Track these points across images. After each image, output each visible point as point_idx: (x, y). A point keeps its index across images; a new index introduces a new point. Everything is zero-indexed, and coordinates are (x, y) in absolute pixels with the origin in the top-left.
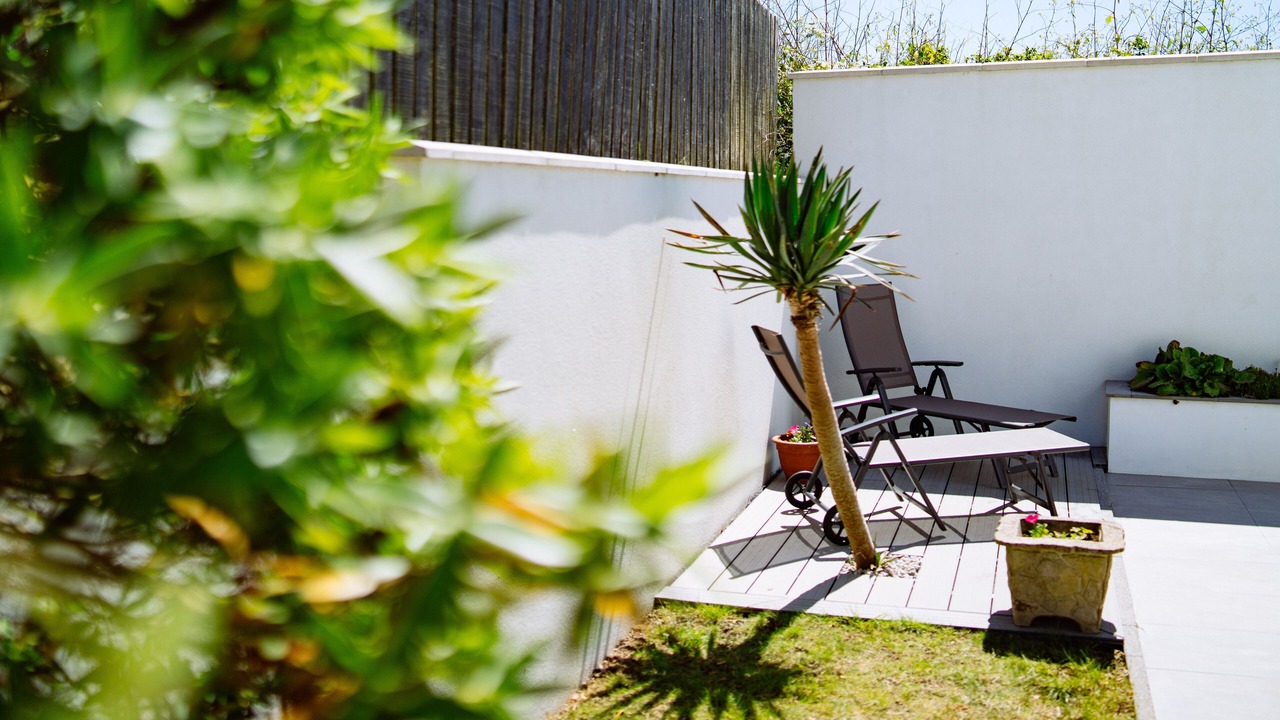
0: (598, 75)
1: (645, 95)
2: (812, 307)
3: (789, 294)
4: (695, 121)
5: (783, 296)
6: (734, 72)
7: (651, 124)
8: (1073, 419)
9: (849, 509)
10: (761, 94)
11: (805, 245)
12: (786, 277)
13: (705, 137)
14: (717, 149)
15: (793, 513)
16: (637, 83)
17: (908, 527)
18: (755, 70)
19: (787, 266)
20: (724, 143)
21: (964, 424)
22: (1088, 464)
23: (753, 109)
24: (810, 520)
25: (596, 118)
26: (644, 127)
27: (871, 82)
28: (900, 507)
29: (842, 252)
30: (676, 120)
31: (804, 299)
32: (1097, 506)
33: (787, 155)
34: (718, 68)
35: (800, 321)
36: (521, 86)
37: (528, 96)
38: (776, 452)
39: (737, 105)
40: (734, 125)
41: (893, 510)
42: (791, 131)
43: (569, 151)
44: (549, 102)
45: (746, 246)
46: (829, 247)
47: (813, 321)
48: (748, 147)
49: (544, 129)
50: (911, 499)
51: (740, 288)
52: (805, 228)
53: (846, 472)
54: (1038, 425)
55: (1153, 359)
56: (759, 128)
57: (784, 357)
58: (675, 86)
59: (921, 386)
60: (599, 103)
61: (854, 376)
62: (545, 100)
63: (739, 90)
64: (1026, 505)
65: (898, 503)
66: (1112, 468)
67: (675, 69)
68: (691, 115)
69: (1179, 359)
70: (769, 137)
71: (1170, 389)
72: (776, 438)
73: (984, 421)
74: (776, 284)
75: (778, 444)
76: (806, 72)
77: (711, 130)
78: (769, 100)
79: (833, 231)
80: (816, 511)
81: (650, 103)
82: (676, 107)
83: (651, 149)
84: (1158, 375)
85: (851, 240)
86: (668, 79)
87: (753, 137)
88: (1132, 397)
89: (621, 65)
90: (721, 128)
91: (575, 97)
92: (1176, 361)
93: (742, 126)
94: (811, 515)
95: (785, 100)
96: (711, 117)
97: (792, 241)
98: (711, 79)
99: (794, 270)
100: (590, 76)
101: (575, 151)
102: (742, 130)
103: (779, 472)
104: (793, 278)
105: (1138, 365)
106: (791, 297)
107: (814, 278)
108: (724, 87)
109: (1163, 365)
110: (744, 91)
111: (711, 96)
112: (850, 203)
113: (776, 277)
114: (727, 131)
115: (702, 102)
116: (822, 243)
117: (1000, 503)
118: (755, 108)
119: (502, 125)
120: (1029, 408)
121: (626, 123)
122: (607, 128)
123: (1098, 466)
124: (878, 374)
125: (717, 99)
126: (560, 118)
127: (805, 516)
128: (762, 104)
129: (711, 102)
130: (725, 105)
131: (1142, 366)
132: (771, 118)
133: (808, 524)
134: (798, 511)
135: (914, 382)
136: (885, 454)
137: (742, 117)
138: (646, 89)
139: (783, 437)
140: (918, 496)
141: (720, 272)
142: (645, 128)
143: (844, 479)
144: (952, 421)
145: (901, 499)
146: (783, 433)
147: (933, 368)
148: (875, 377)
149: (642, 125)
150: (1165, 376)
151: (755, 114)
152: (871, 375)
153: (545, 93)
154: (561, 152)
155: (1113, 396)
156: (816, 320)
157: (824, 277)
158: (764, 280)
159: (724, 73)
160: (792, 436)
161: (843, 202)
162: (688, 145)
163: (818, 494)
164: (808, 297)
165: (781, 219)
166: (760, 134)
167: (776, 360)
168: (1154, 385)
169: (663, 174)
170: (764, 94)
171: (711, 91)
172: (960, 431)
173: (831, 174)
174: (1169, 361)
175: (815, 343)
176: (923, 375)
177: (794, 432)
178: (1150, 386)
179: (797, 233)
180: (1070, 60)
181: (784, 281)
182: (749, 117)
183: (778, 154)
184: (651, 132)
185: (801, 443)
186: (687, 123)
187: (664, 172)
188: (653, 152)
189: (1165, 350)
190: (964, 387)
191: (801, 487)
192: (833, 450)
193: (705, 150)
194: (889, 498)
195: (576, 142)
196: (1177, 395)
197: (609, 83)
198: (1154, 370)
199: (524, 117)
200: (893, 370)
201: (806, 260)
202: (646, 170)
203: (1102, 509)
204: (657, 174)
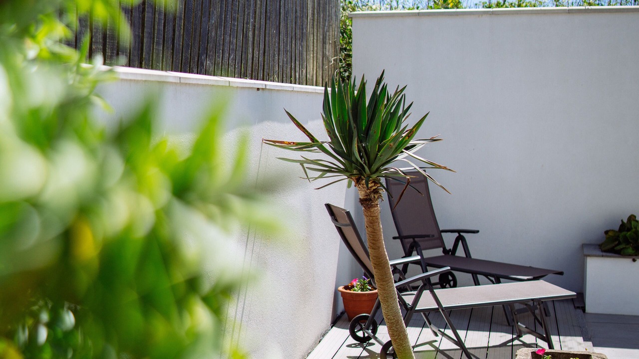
0: (213, 12)
1: (247, 28)
2: (376, 191)
3: (358, 181)
4: (282, 48)
5: (353, 183)
6: (310, 12)
7: (250, 50)
8: (561, 273)
9: (401, 345)
10: (329, 28)
11: (371, 145)
12: (356, 169)
13: (289, 60)
14: (297, 69)
15: (356, 346)
16: (241, 19)
17: (442, 356)
18: (324, 10)
19: (357, 160)
20: (302, 65)
21: (480, 277)
22: (572, 307)
23: (323, 39)
24: (368, 351)
25: (211, 45)
26: (245, 53)
27: (410, 21)
28: (436, 341)
29: (400, 151)
30: (269, 47)
31: (370, 185)
32: (580, 339)
33: (347, 74)
34: (298, 8)
35: (367, 202)
36: (157, 20)
37: (162, 28)
38: (341, 299)
39: (312, 36)
40: (310, 51)
41: (430, 343)
42: (350, 56)
43: (191, 72)
44: (177, 33)
45: (327, 146)
46: (390, 147)
47: (376, 203)
48: (319, 67)
49: (173, 53)
50: (443, 334)
51: (321, 177)
52: (371, 132)
53: (399, 316)
54: (535, 279)
55: (617, 228)
56: (327, 53)
57: (351, 228)
58: (268, 21)
59: (448, 248)
60: (213, 34)
61: (399, 241)
62: (174, 31)
63: (313, 25)
64: (528, 338)
65: (434, 338)
66: (589, 309)
67: (268, 8)
68: (279, 43)
69: (636, 228)
70: (334, 60)
71: (630, 251)
72: (341, 288)
73: (496, 275)
74: (349, 174)
75: (342, 293)
76: (361, 12)
77: (293, 55)
78: (334, 33)
79: (394, 134)
80: (373, 344)
81: (250, 34)
82: (269, 37)
83: (250, 69)
84: (621, 240)
85: (407, 142)
86: (263, 16)
87: (323, 60)
88: (603, 256)
89: (230, 5)
90: (301, 54)
91: (196, 29)
92: (634, 230)
93: (315, 52)
94: (369, 348)
95: (346, 33)
96: (293, 45)
97: (361, 142)
98: (294, 17)
99: (363, 163)
100: (207, 14)
101: (195, 70)
102: (315, 55)
103: (342, 313)
104: (361, 170)
105: (606, 232)
106: (360, 184)
107: (377, 170)
108: (302, 22)
109: (624, 233)
110: (317, 25)
111: (294, 29)
112: (405, 112)
113: (349, 169)
114: (305, 56)
115: (287, 34)
116: (385, 144)
117: (509, 337)
118: (324, 38)
119: (142, 50)
120: (528, 266)
121: (233, 49)
122: (219, 53)
123: (578, 308)
124: (416, 239)
125: (298, 31)
126: (185, 45)
127: (364, 348)
128: (329, 35)
129: (293, 33)
130: (303, 36)
131: (610, 234)
132: (335, 46)
133: (367, 354)
134: (359, 344)
135: (442, 245)
136: (426, 301)
137: (315, 45)
138: (248, 23)
139: (346, 288)
140: (449, 332)
141: (306, 165)
142: (247, 53)
143: (398, 322)
144: (470, 275)
145: (436, 335)
146: (346, 285)
147: (456, 235)
148: (415, 242)
149: (244, 51)
150: (626, 241)
151: (324, 43)
152: (411, 240)
153: (174, 26)
154: (185, 72)
155: (589, 256)
156: (379, 201)
157: (385, 169)
158: (339, 171)
159: (303, 12)
160: (353, 287)
161: (400, 112)
162: (277, 66)
163: (374, 331)
164: (373, 184)
165: (353, 125)
166: (328, 58)
167: (343, 229)
168: (618, 248)
169: (263, 89)
170: (330, 28)
171: (294, 26)
172: (477, 283)
173: (391, 91)
174: (629, 230)
175: (377, 219)
176: (449, 240)
177: (354, 283)
178: (616, 248)
179: (365, 135)
180: (554, 8)
181: (355, 172)
182: (320, 45)
183: (340, 73)
184: (250, 56)
185: (359, 292)
186: (276, 49)
187: (264, 87)
188: (252, 71)
189: (625, 221)
190: (479, 249)
191: (361, 326)
192: (390, 300)
193: (289, 70)
194: (427, 334)
195: (196, 63)
196: (636, 255)
197: (221, 19)
198: (618, 236)
199: (158, 43)
200: (428, 236)
201: (372, 156)
202: (251, 86)
203: (584, 340)
204: (258, 89)
